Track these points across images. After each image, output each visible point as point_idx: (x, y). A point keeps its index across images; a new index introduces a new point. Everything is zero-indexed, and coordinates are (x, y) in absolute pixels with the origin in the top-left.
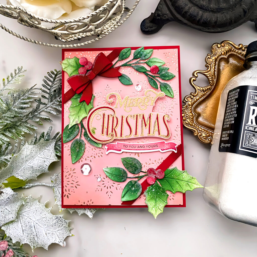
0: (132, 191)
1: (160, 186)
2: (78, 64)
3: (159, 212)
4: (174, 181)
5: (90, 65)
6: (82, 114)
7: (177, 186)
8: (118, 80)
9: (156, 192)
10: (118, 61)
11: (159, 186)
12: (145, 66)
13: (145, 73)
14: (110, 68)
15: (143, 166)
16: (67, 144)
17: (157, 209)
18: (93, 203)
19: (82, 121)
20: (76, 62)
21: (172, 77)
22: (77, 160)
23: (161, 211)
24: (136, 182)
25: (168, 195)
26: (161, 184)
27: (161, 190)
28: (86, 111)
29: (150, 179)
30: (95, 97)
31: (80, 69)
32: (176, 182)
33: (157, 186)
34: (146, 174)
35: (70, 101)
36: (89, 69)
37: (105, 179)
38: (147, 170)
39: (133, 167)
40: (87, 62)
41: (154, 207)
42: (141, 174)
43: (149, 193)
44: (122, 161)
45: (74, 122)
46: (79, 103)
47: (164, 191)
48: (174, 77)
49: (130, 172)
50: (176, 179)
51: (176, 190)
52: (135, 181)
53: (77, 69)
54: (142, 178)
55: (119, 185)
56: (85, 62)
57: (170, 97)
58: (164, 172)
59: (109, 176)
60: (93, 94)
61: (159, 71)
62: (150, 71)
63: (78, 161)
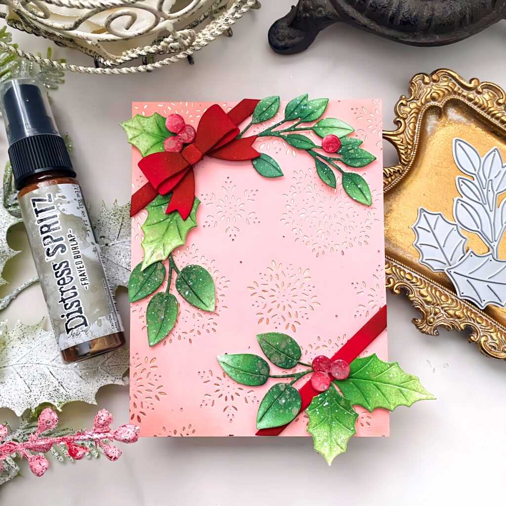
0: (280, 407)
1: (341, 394)
2: (164, 130)
3: (337, 451)
4: (370, 386)
5: (189, 133)
6: (172, 240)
7: (377, 395)
8: (252, 166)
9: (332, 409)
10: (251, 124)
11: (338, 396)
12: (311, 137)
13: (310, 151)
14: (234, 140)
15: (303, 352)
16: (139, 304)
17: (332, 444)
18: (194, 431)
19: (170, 254)
20: (158, 125)
21: (368, 160)
22: (160, 339)
23: (342, 448)
24: (287, 387)
25: (358, 415)
26: (341, 391)
27: (342, 403)
28: (180, 234)
29: (319, 380)
30: (200, 202)
31: (167, 142)
32: (375, 387)
33: (334, 394)
34: (310, 369)
35: (145, 211)
36: (187, 142)
37: (221, 379)
38: (312, 360)
39: (282, 354)
40: (183, 127)
41: (326, 441)
42: (300, 370)
43: (317, 410)
44: (259, 340)
45: (155, 255)
46: (165, 216)
47: (348, 407)
48: (372, 161)
49: (275, 364)
50: (375, 380)
51: (375, 404)
52: (285, 385)
53: (160, 142)
54: (301, 377)
55: (252, 392)
56: (178, 125)
57: (363, 204)
58: (349, 364)
59: (230, 374)
60: (196, 195)
61: (340, 146)
62: (321, 148)
63: (162, 340)
